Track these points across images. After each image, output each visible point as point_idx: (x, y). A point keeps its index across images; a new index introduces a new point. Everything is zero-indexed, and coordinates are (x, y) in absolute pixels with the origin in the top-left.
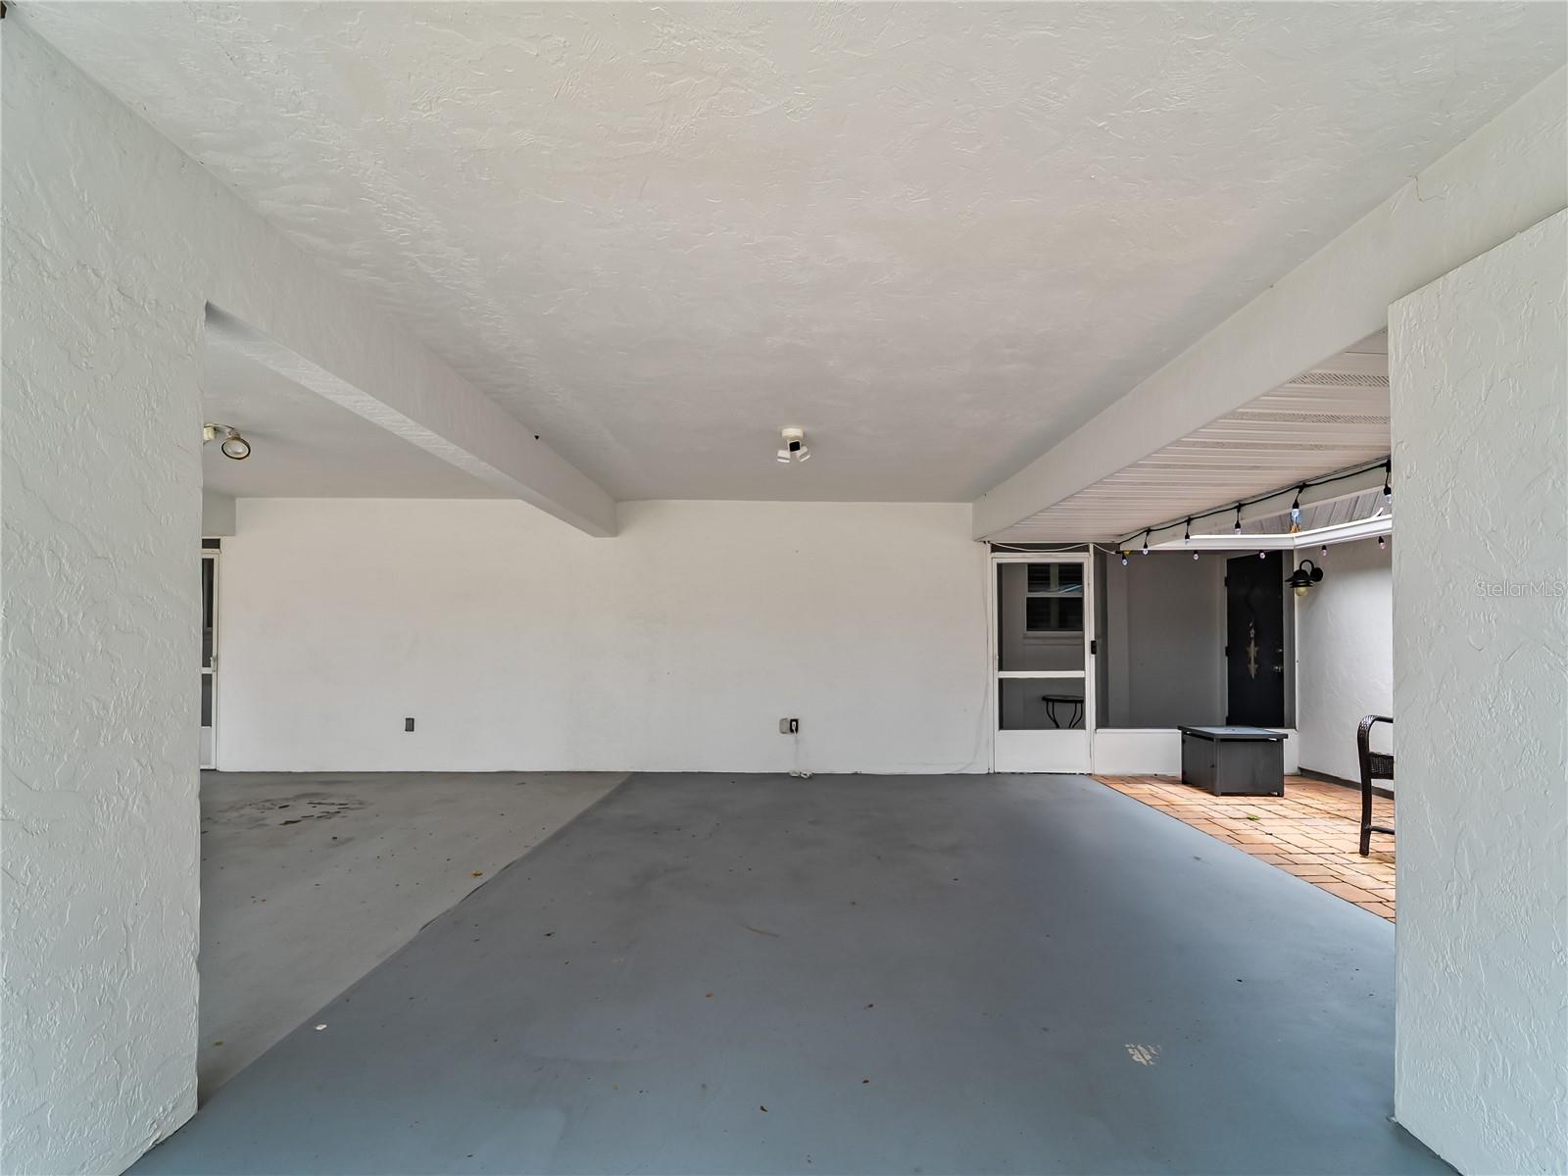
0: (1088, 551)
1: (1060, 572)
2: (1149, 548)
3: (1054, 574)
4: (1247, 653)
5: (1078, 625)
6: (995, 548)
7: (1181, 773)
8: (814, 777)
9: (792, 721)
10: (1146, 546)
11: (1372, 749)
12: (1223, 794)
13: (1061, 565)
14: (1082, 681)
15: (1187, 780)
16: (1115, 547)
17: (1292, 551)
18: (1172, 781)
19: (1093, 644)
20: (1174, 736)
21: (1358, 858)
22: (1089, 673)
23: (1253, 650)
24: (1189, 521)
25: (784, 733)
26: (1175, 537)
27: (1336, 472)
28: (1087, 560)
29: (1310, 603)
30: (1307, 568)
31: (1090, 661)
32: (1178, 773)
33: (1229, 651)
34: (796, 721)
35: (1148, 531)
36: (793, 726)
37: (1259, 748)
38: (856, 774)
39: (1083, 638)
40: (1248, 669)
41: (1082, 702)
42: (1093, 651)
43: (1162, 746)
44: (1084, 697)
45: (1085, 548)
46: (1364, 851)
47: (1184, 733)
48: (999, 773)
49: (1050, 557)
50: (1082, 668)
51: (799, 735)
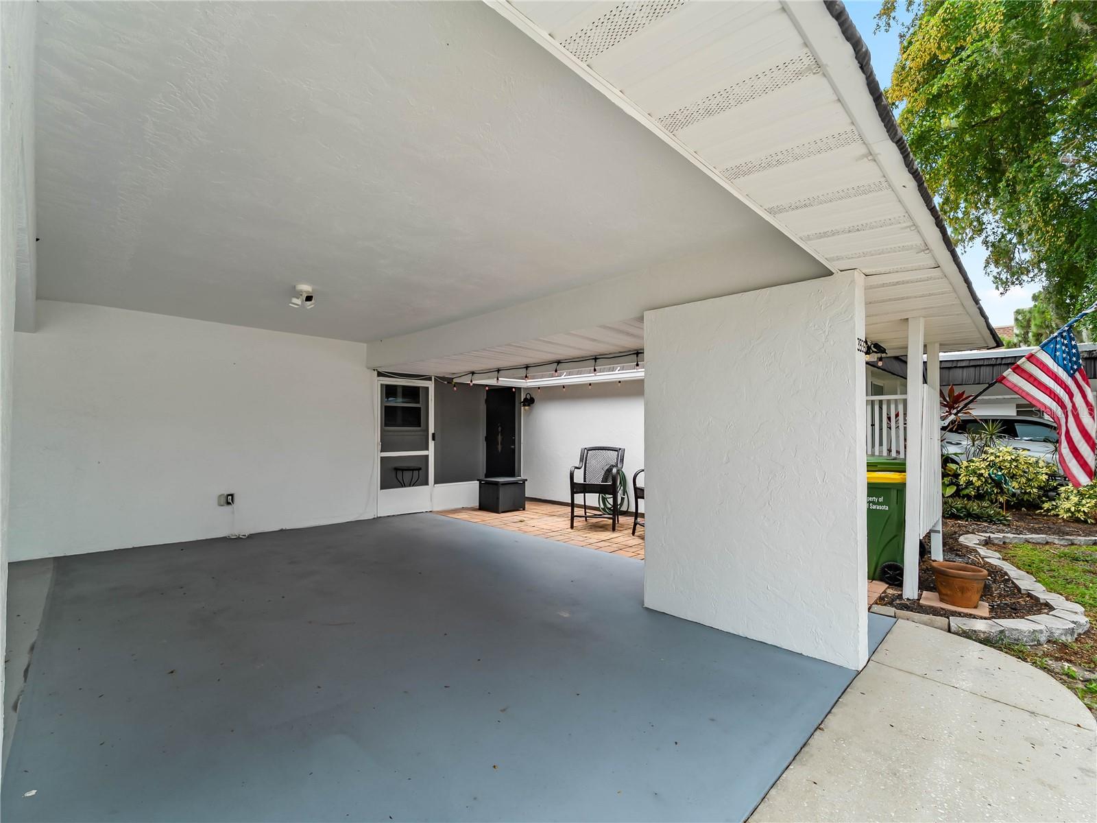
0: (431, 380)
1: (403, 390)
2: (473, 382)
3: (400, 391)
4: (497, 439)
6: (380, 374)
7: (478, 505)
8: (251, 536)
9: (228, 495)
10: (471, 381)
11: (575, 481)
12: (503, 512)
13: (403, 387)
14: (427, 457)
15: (482, 507)
16: (450, 380)
17: (520, 388)
18: (473, 509)
19: (433, 434)
20: (474, 485)
21: (570, 530)
22: (431, 452)
23: (500, 438)
24: (498, 371)
25: (222, 506)
26: (489, 378)
27: (574, 358)
28: (431, 385)
29: (528, 414)
30: (528, 397)
31: (431, 445)
32: (477, 504)
33: (487, 439)
34: (232, 495)
35: (473, 373)
36: (229, 500)
37: (512, 487)
38: (282, 530)
39: (428, 431)
40: (497, 448)
41: (427, 470)
42: (434, 439)
43: (468, 491)
44: (428, 466)
45: (429, 379)
46: (572, 527)
47: (480, 483)
48: (380, 517)
49: (411, 382)
50: (427, 449)
51: (234, 506)
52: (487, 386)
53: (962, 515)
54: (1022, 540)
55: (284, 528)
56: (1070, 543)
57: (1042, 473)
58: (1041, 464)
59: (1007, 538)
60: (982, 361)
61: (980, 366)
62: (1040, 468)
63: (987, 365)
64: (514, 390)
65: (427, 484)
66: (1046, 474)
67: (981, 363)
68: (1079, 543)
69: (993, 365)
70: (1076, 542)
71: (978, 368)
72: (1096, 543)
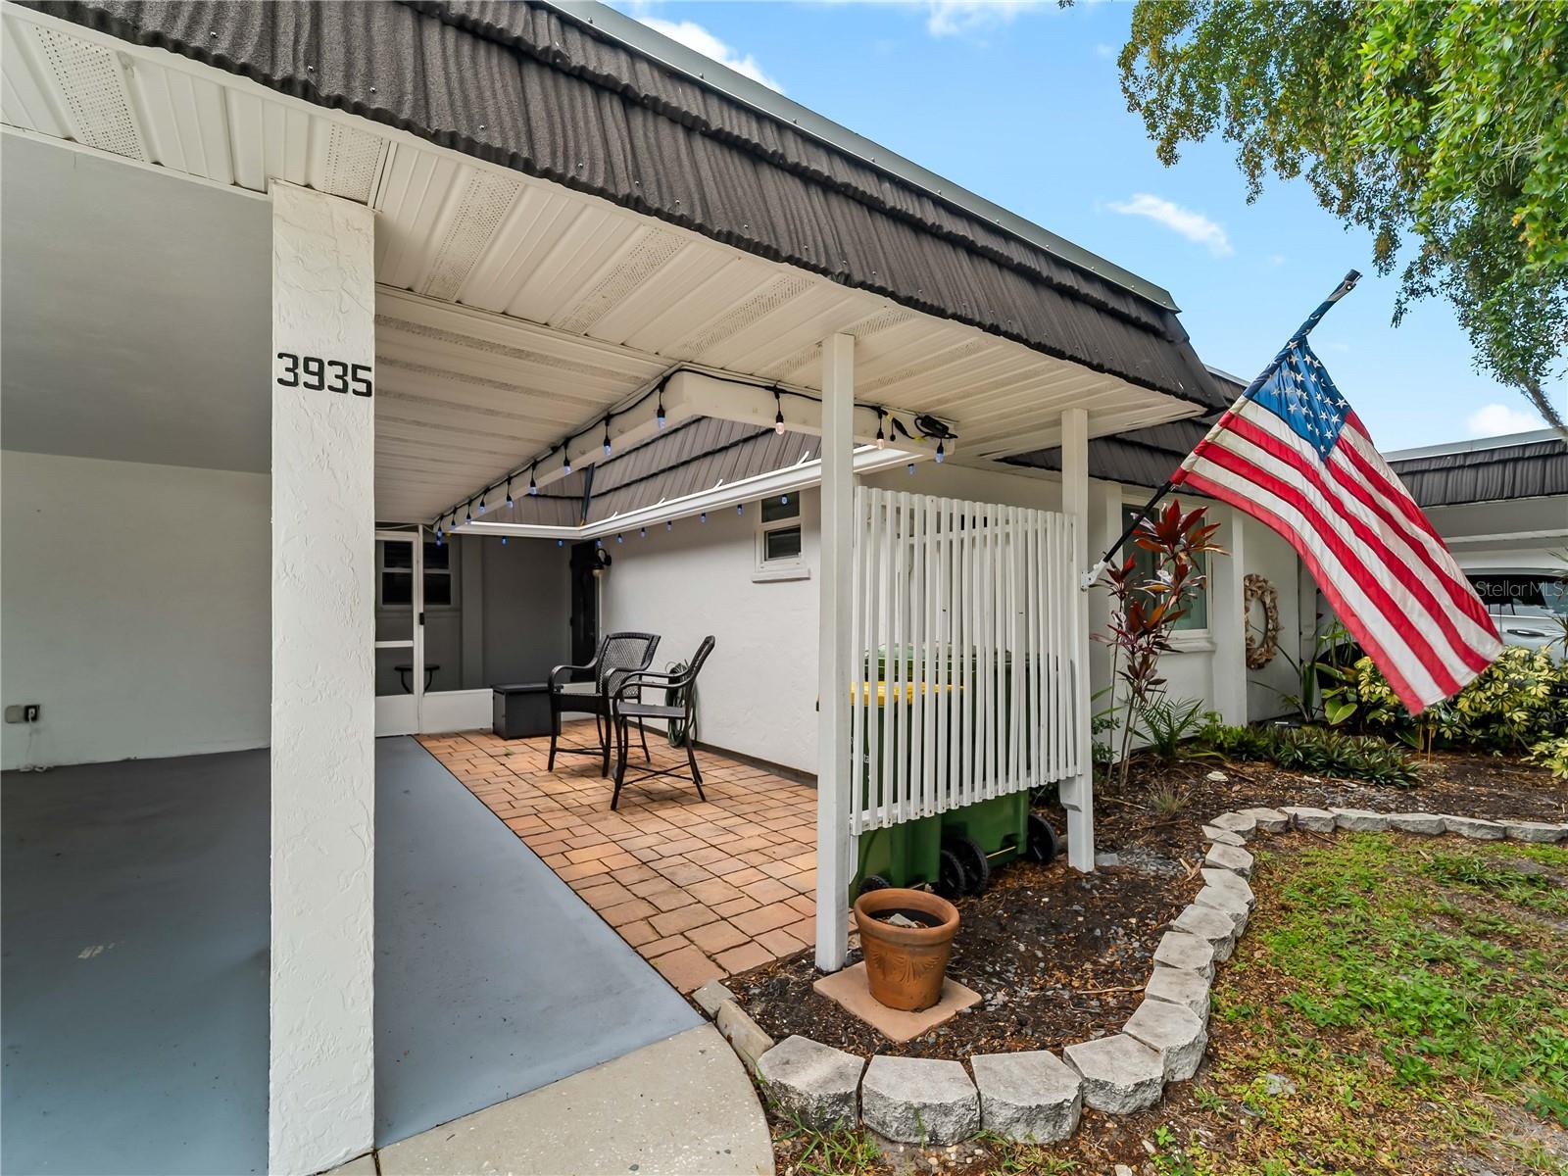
0: (417, 531)
4: (579, 623)
5: (407, 598)
7: (492, 726)
8: (50, 770)
9: (27, 708)
12: (511, 738)
14: (411, 649)
15: (498, 732)
18: (485, 734)
19: (422, 616)
20: (486, 695)
22: (418, 643)
23: (582, 620)
25: (13, 723)
28: (417, 540)
31: (419, 631)
33: (574, 622)
34: (35, 707)
36: (30, 714)
38: (128, 761)
39: (412, 611)
40: (580, 636)
41: (410, 670)
42: (422, 622)
43: (477, 705)
44: (412, 665)
45: (415, 529)
46: (550, 767)
47: (495, 692)
50: (411, 638)
51: (40, 724)
52: (504, 537)
53: (1315, 764)
54: (1382, 826)
55: (132, 757)
56: (1500, 835)
57: (1538, 682)
58: (1540, 662)
59: (1347, 819)
60: (1428, 462)
61: (1423, 472)
62: (1536, 671)
63: (1434, 470)
64: (560, 543)
65: (409, 690)
66: (1547, 682)
67: (1425, 466)
68: (1521, 836)
69: (1448, 470)
70: (1515, 834)
71: (1419, 476)
72: (1566, 839)
